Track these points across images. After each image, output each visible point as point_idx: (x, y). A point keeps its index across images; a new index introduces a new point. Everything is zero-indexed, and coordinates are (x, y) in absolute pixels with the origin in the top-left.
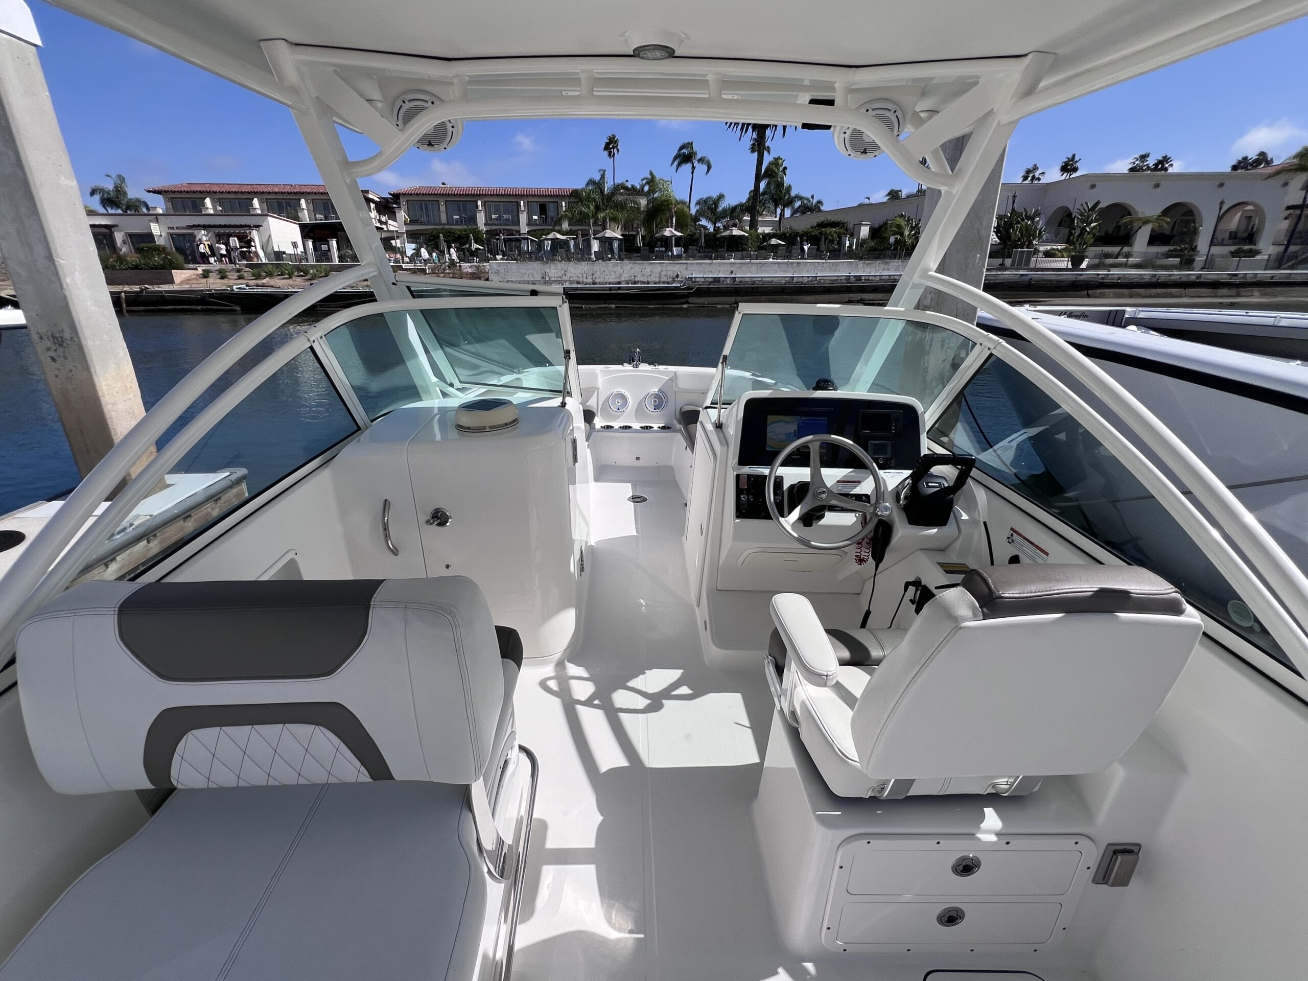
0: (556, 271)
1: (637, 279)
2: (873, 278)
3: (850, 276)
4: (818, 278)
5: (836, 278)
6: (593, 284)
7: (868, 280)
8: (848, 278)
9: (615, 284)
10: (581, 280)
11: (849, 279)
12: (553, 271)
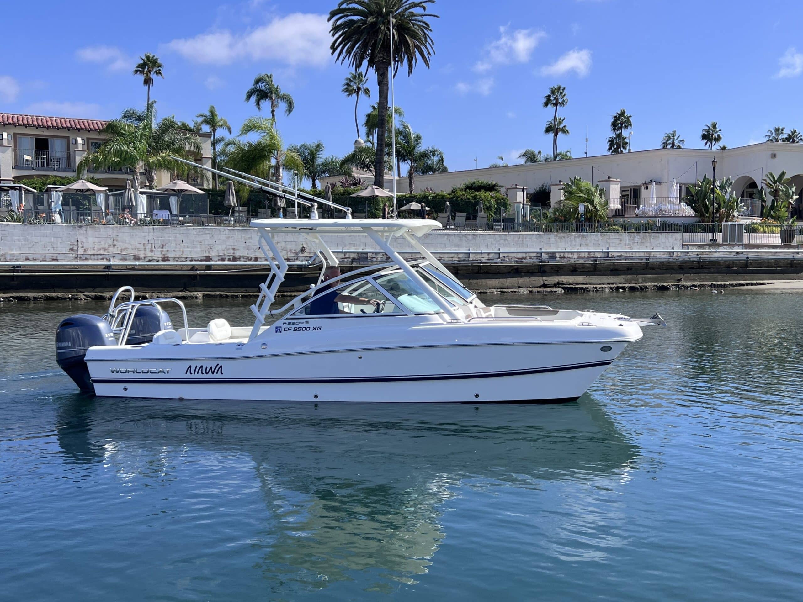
0: (96, 240)
1: (237, 254)
2: (570, 256)
3: (541, 253)
4: (501, 256)
5: (524, 255)
6: (164, 260)
7: (564, 258)
8: (539, 255)
9: (201, 261)
10: (142, 254)
11: (541, 256)
12: (91, 240)
